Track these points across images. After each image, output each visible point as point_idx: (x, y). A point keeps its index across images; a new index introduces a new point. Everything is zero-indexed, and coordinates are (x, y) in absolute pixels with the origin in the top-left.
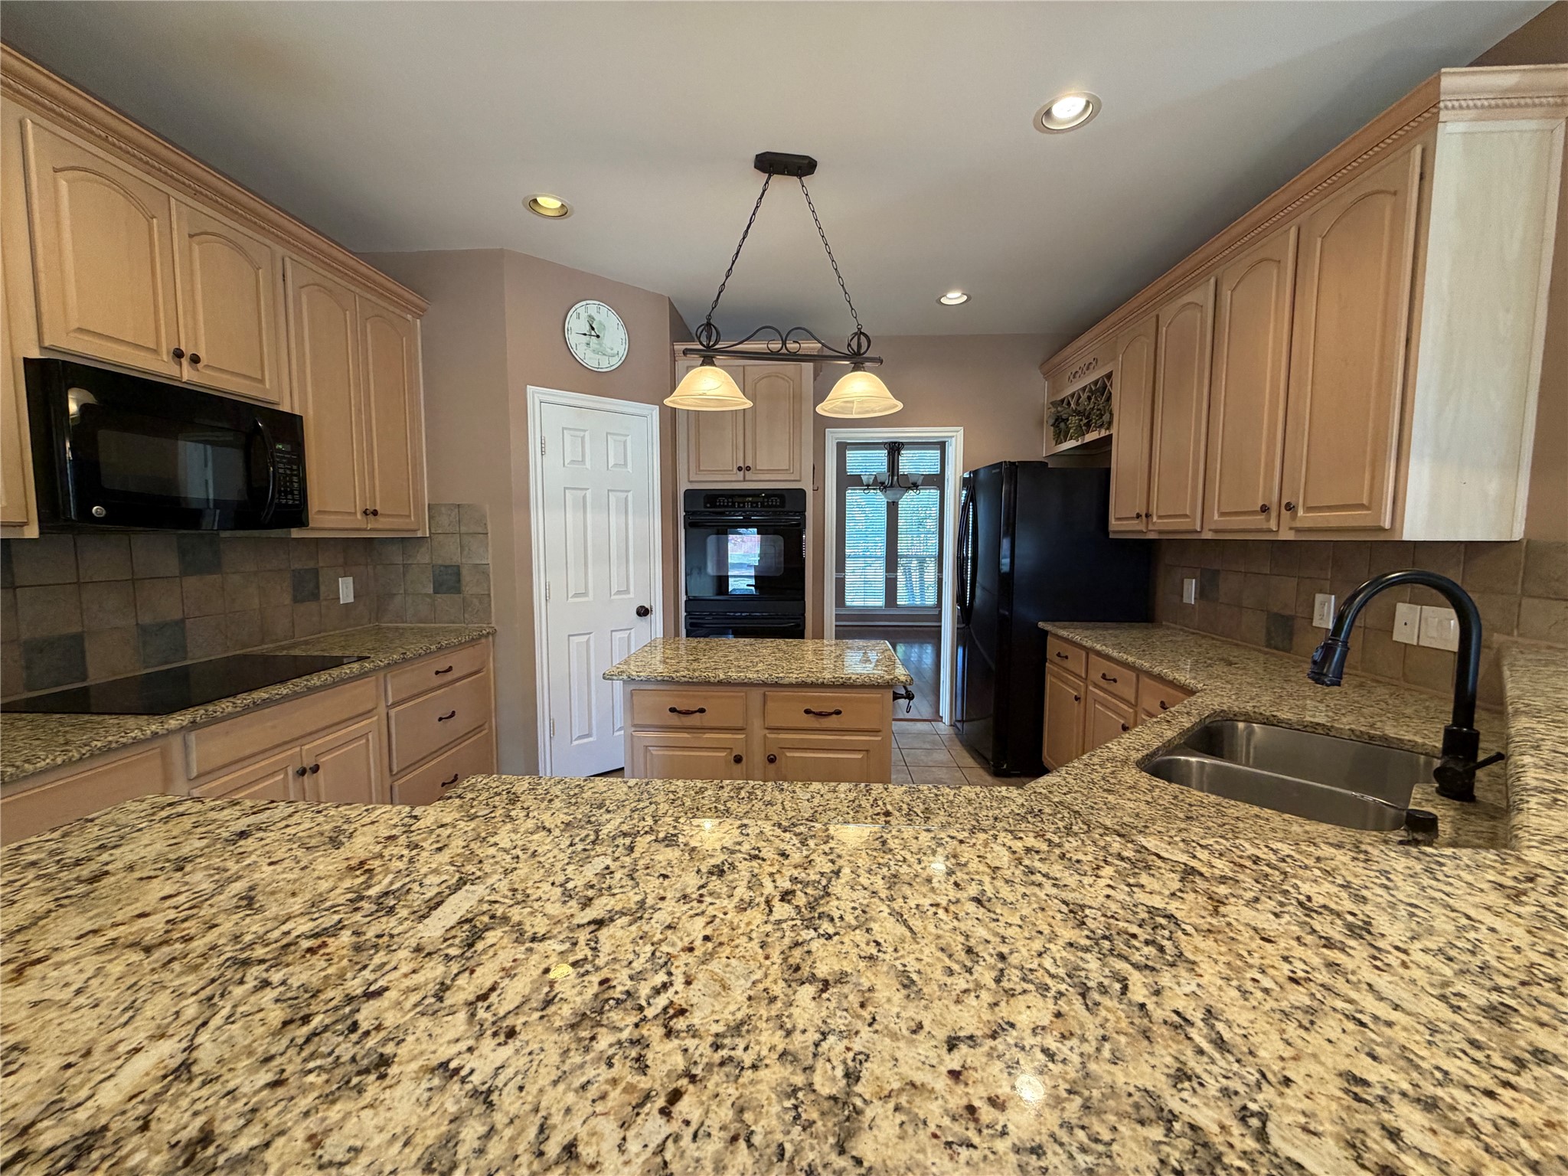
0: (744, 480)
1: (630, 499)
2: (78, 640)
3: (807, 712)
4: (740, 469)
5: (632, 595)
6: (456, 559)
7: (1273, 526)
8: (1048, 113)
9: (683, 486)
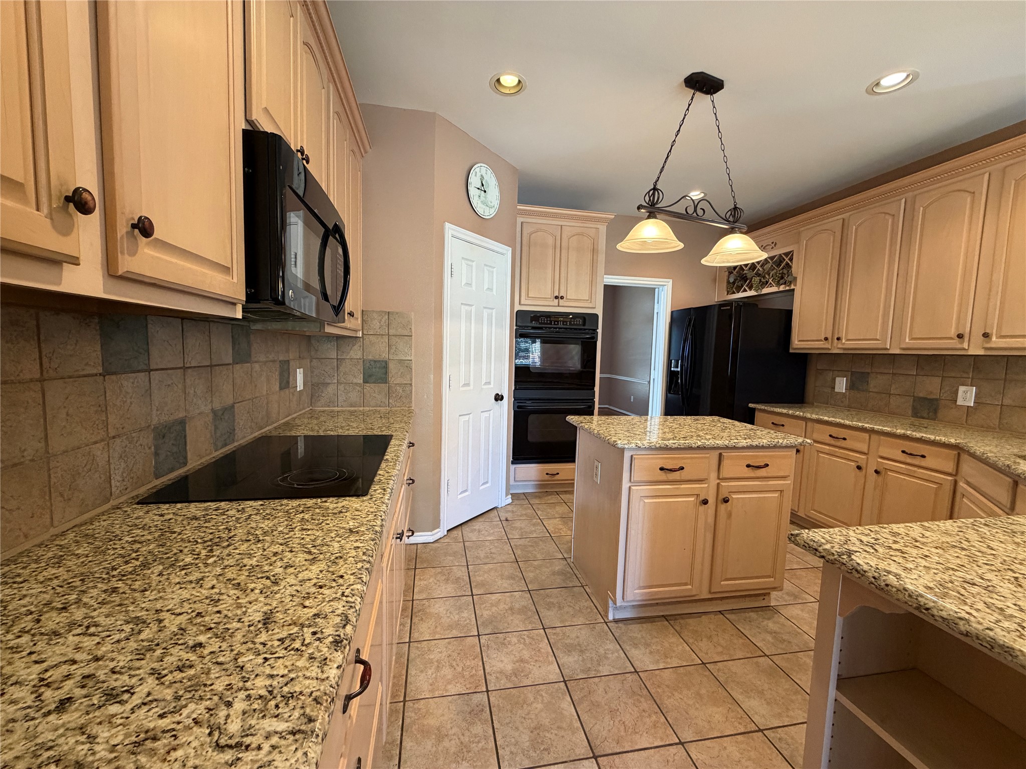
0: (558, 306)
1: (494, 314)
2: (182, 423)
3: (748, 466)
4: (556, 297)
5: (492, 386)
6: (385, 356)
7: (965, 346)
8: (878, 84)
9: (517, 308)
